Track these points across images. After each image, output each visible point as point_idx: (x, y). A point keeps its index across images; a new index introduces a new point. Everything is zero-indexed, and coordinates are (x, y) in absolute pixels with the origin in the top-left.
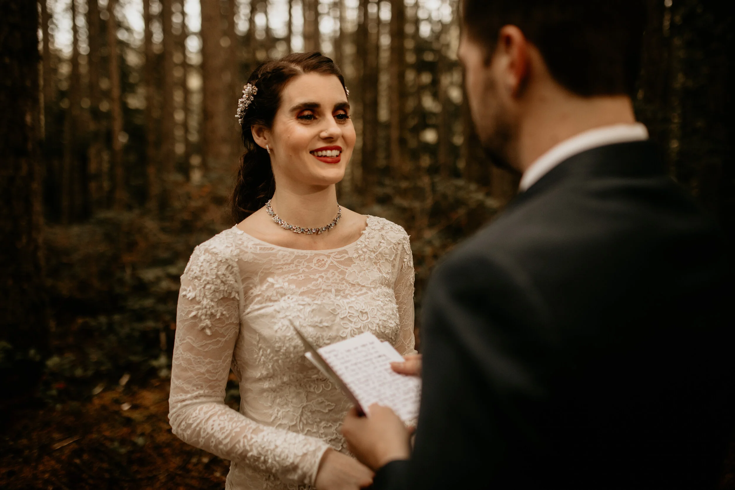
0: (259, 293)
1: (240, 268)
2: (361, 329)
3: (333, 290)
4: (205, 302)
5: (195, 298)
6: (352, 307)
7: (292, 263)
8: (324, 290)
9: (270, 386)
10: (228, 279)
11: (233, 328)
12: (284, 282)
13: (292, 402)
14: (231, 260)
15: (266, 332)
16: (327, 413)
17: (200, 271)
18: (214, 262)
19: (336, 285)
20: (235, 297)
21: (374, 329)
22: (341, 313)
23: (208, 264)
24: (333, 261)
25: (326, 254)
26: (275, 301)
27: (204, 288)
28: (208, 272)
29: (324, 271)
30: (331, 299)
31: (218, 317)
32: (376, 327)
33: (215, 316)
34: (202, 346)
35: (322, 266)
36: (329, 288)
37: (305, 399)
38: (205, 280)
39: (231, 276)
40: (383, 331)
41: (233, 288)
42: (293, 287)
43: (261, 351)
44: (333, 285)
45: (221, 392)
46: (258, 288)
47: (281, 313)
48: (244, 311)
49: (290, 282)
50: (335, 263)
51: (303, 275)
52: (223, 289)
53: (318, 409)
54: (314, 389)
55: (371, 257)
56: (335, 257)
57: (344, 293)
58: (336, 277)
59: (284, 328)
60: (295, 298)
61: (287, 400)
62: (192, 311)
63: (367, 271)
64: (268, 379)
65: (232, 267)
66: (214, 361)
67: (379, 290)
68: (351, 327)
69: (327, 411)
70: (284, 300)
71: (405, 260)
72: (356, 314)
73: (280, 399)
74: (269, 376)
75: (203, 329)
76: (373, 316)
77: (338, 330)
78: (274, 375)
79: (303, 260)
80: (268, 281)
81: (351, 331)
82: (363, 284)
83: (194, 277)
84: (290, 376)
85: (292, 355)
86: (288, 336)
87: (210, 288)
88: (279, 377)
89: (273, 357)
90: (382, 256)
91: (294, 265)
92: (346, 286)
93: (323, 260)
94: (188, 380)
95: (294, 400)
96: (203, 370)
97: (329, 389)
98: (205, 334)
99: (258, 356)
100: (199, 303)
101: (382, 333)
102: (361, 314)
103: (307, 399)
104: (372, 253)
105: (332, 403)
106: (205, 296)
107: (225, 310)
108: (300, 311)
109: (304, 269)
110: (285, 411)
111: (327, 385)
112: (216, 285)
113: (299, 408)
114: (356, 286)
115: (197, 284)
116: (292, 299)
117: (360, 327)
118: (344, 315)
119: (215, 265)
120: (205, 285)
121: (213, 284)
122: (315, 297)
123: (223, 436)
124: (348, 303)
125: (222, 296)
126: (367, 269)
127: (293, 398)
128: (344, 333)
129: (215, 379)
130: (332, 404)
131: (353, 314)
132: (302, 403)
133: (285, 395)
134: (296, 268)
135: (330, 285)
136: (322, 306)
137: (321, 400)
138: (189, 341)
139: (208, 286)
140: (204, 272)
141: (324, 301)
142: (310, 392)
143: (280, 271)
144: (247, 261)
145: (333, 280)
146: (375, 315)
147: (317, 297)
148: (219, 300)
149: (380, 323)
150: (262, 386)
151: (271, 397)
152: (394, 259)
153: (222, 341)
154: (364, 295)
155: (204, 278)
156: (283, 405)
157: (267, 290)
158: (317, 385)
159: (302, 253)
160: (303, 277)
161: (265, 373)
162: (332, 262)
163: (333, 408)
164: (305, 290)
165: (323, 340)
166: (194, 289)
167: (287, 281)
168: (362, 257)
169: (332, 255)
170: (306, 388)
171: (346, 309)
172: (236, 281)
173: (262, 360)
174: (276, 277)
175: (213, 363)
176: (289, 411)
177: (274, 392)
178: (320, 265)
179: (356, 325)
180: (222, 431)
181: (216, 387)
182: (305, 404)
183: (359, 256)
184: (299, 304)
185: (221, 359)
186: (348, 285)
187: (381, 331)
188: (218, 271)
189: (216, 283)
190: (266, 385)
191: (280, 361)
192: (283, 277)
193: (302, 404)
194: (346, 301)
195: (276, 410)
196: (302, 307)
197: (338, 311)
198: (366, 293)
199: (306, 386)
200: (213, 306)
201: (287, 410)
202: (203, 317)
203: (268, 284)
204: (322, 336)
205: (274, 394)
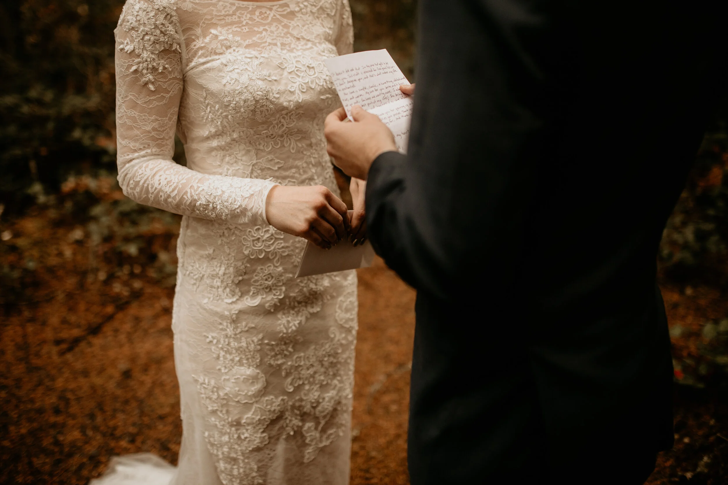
0: (203, 45)
1: (179, 17)
2: (309, 84)
3: (279, 44)
4: (145, 55)
5: (134, 50)
6: (299, 61)
7: (234, 14)
8: (270, 44)
9: (219, 144)
10: (168, 29)
11: (177, 83)
12: (228, 34)
13: (241, 160)
14: (169, 8)
15: (214, 87)
16: (276, 171)
17: (136, 21)
18: (151, 11)
19: (281, 39)
20: (176, 49)
21: (321, 84)
22: (289, 67)
23: (145, 12)
24: (275, 14)
25: (268, 7)
26: (221, 54)
27: (142, 39)
28: (145, 22)
29: (268, 24)
30: (277, 52)
31: (160, 71)
32: (323, 82)
33: (157, 69)
34: (145, 103)
35: (265, 19)
36: (275, 41)
37: (255, 156)
38: (143, 31)
39: (170, 26)
40: (330, 87)
41: (174, 39)
42: (238, 38)
43: (209, 107)
44: (278, 38)
45: (169, 151)
46: (201, 39)
47: (228, 67)
48: (187, 65)
49: (235, 34)
50: (278, 17)
51: (246, 27)
52: (163, 40)
53: (268, 167)
54: (263, 146)
55: (314, 11)
56: (277, 10)
57: (290, 47)
58: (279, 31)
59: (233, 81)
60: (242, 50)
61: (236, 158)
62: (132, 65)
63: (310, 25)
64: (217, 137)
65: (171, 16)
66: (160, 119)
67: (324, 45)
68: (299, 81)
69: (276, 168)
70: (230, 53)
71: (345, 17)
72: (303, 69)
73: (229, 158)
74: (218, 134)
75: (146, 84)
76: (320, 71)
77: (286, 84)
78: (223, 132)
79: (246, 12)
80: (211, 33)
81: (299, 85)
82: (308, 38)
83: (131, 28)
84: (239, 132)
85: (242, 110)
86: (237, 90)
87: (150, 39)
88: (228, 133)
89: (222, 113)
90: (324, 10)
91: (236, 17)
92: (291, 40)
93: (266, 13)
94: (135, 139)
95: (244, 158)
96: (149, 128)
97: (278, 147)
98: (149, 89)
99: (205, 113)
100: (139, 56)
101: (329, 88)
102: (308, 69)
103: (257, 157)
104: (313, 7)
105: (281, 160)
106: (144, 48)
107: (167, 64)
108: (247, 64)
109: (247, 21)
110: (235, 170)
111: (277, 142)
112: (155, 36)
113: (249, 165)
114: (301, 40)
115: (134, 36)
116: (238, 51)
117: (308, 82)
118: (291, 69)
119: (152, 14)
120: (144, 35)
121: (152, 34)
122: (261, 50)
123: (171, 190)
124: (295, 57)
125: (163, 48)
126: (311, 23)
127: (243, 155)
128: (293, 87)
129: (162, 137)
130: (282, 162)
131: (300, 68)
132: (252, 160)
133: (235, 153)
134: (238, 20)
135: (275, 39)
136: (269, 60)
137: (271, 157)
138: (132, 97)
139: (147, 38)
140: (142, 22)
141: (270, 55)
142: (259, 149)
143: (223, 22)
144: (186, 10)
145: (278, 34)
146: (322, 70)
147: (263, 50)
148: (160, 52)
149: (327, 78)
150: (211, 144)
151: (220, 156)
152: (335, 15)
153: (167, 97)
154: (310, 50)
155: (142, 28)
156: (232, 164)
157: (210, 42)
158: (267, 143)
159: (243, 5)
160: (247, 29)
161: (213, 130)
162: (274, 16)
163: (282, 165)
164: (250, 43)
165: (273, 94)
166: (132, 41)
167: (231, 33)
168: (304, 11)
169: (275, 8)
170: (256, 146)
171: (293, 63)
172: (176, 32)
173: (210, 117)
174: (219, 29)
175: (159, 120)
176: (239, 169)
177: (223, 150)
178: (263, 18)
179: (304, 80)
180: (169, 185)
181: (164, 146)
182: (255, 162)
183: (301, 10)
184: (246, 57)
185: (166, 117)
186: (293, 39)
187: (328, 86)
188: (156, 21)
189: (154, 34)
190: (215, 143)
191: (230, 117)
192: (226, 28)
193: (252, 162)
194: (293, 55)
195: (225, 169)
196: (249, 60)
197: (286, 65)
198: (311, 48)
199: (255, 143)
200: (154, 59)
201: (237, 168)
202: (145, 71)
203: (211, 35)
204: (272, 90)
205: (222, 153)
